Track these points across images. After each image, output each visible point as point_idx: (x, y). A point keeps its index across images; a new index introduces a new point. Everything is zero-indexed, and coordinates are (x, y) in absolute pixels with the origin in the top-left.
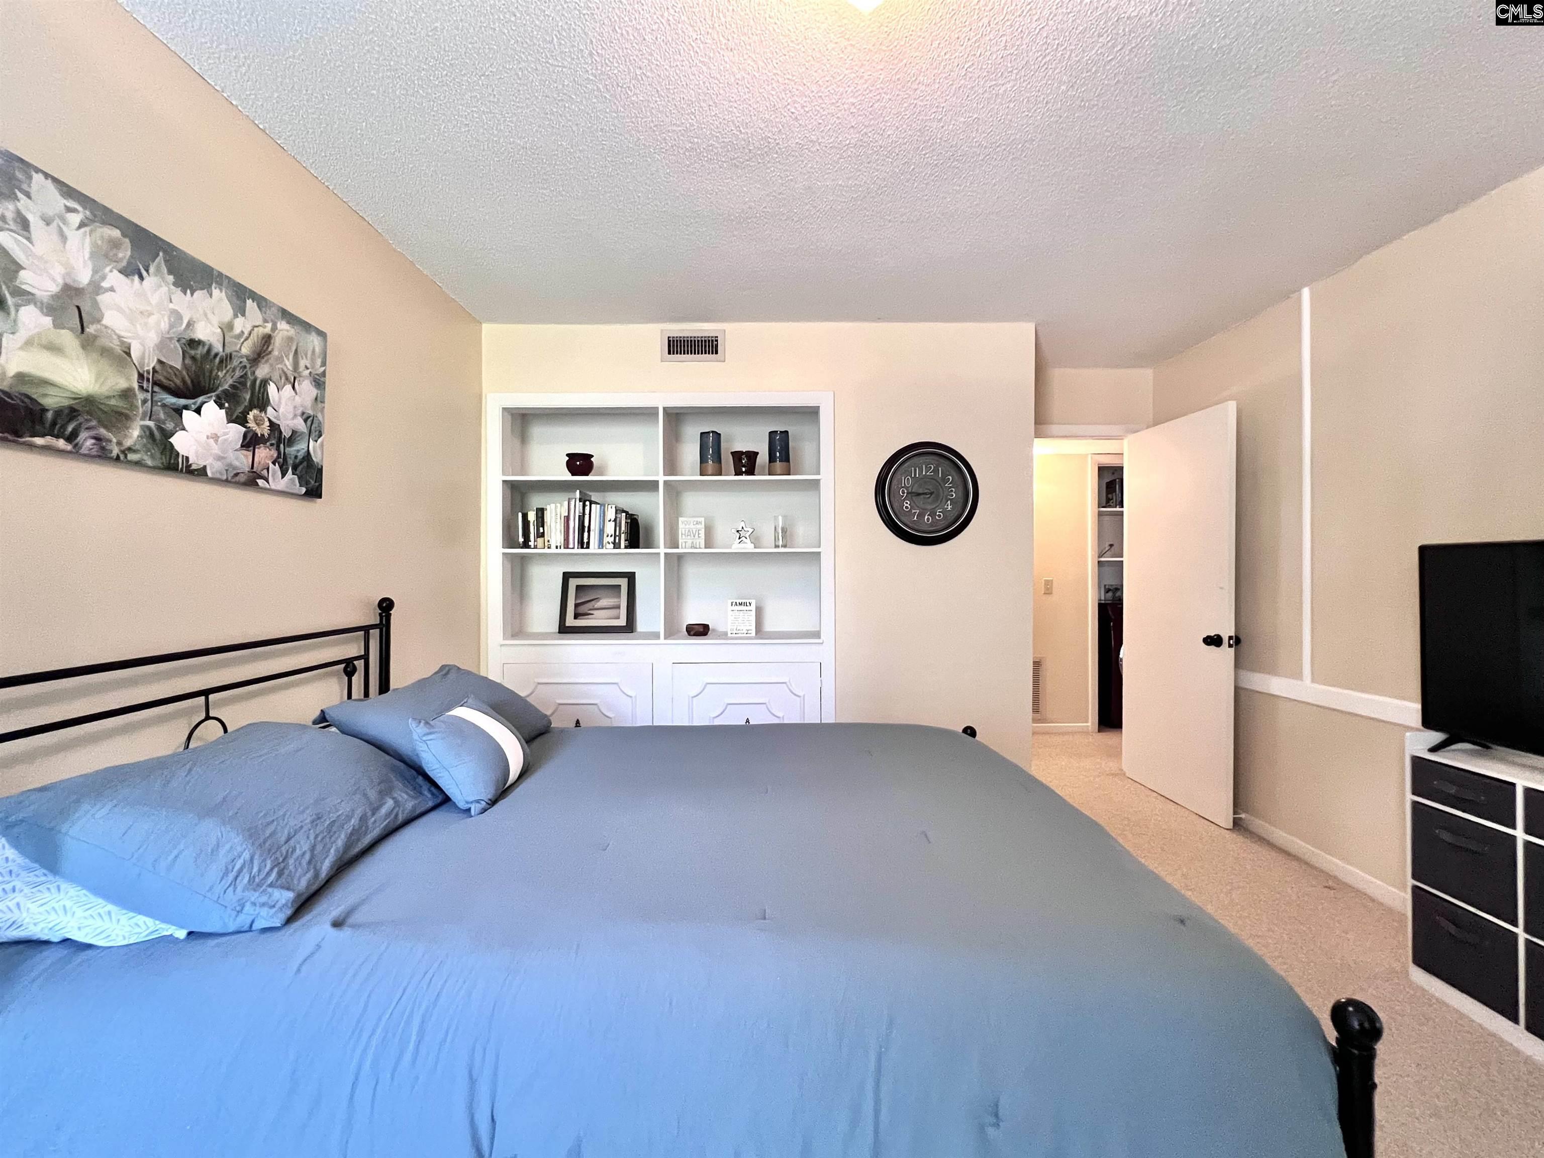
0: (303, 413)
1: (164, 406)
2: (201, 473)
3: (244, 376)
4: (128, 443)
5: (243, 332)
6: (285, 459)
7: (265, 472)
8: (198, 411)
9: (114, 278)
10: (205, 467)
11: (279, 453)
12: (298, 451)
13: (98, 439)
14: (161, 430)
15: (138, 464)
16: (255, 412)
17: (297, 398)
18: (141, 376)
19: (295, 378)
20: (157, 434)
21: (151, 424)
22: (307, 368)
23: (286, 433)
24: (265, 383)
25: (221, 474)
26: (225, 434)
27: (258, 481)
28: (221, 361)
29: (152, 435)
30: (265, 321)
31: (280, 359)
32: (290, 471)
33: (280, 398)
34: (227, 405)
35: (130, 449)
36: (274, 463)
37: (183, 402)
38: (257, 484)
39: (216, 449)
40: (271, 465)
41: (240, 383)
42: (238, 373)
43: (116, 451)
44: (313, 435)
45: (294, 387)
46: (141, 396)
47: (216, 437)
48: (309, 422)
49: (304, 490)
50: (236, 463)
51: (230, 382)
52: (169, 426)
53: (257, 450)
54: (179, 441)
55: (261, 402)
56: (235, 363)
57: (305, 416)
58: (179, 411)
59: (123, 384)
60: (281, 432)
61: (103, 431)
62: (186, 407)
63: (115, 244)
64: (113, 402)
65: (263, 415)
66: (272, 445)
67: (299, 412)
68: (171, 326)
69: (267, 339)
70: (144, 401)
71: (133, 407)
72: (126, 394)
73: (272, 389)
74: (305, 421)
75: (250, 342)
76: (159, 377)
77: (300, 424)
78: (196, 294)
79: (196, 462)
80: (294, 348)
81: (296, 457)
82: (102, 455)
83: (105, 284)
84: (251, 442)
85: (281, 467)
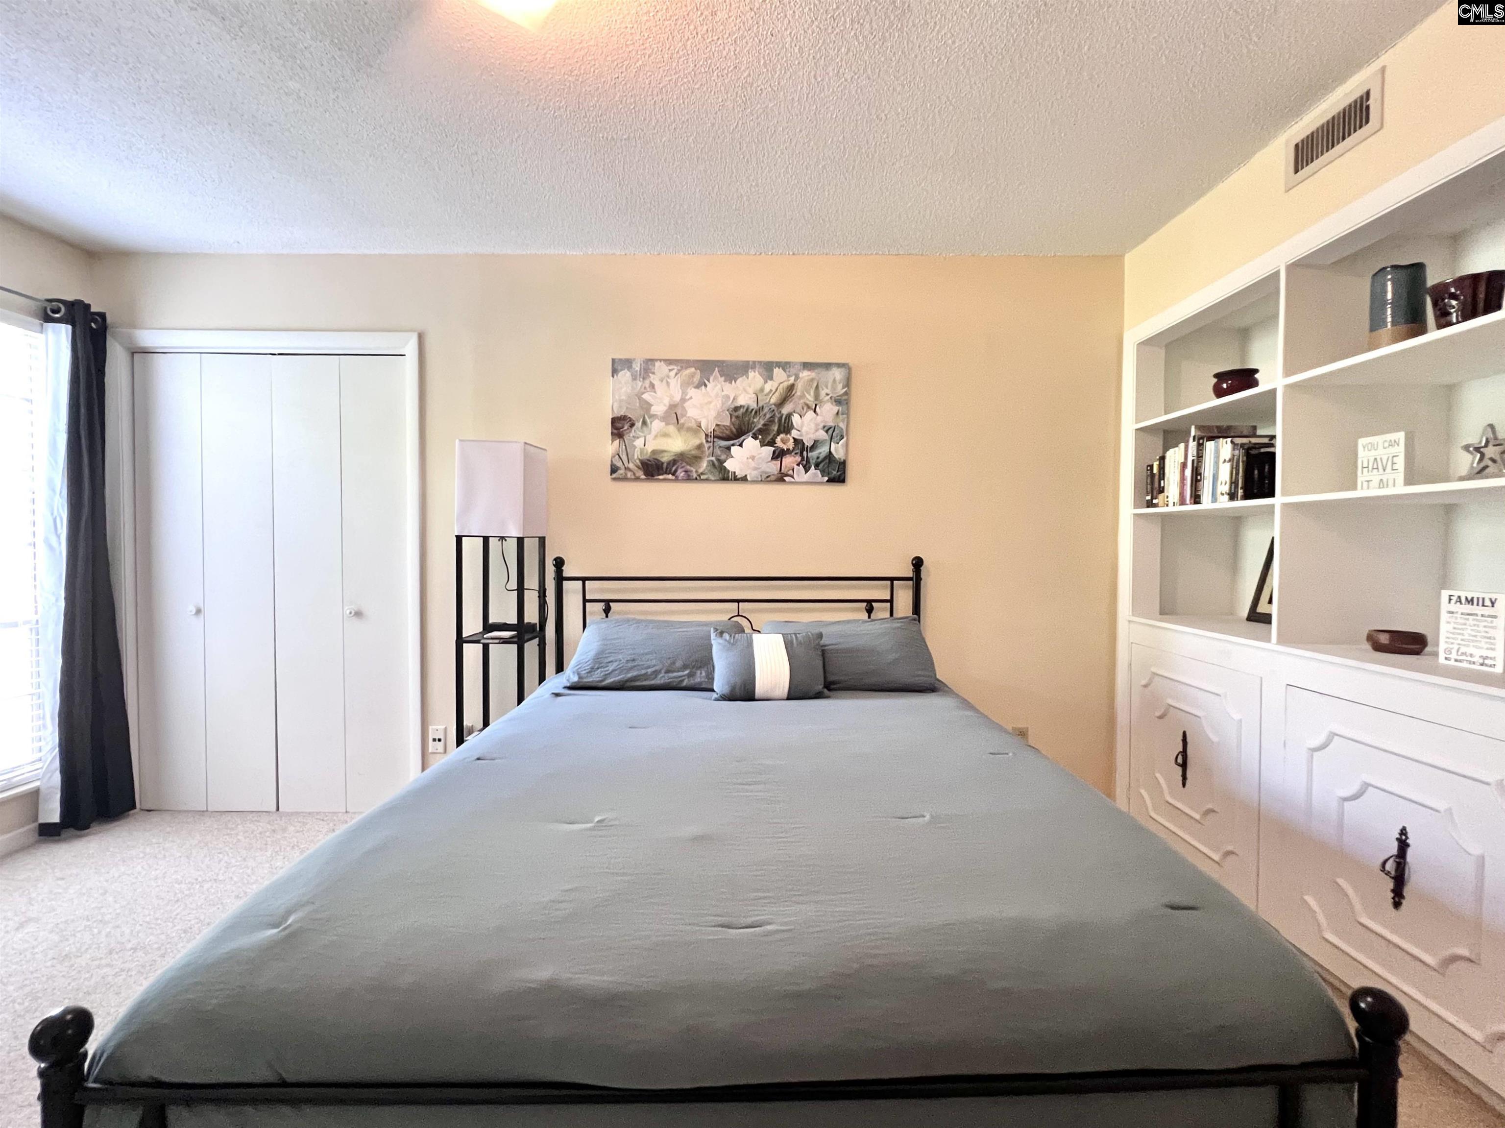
0: (824, 427)
1: (720, 447)
2: (744, 479)
3: (773, 417)
4: (701, 470)
5: (771, 390)
6: (808, 461)
7: (791, 472)
8: (741, 445)
9: (692, 392)
10: (746, 476)
11: (803, 459)
12: (820, 453)
13: (686, 471)
14: (718, 460)
15: (707, 480)
16: (782, 436)
17: (819, 417)
18: (707, 435)
19: (816, 405)
20: (716, 462)
21: (713, 459)
22: (827, 394)
23: (808, 443)
24: (789, 416)
25: (757, 478)
26: (759, 454)
27: (785, 478)
28: (756, 412)
29: (714, 464)
30: (789, 376)
31: (803, 396)
32: (813, 467)
33: (803, 422)
34: (760, 437)
35: (702, 474)
36: (798, 465)
37: (731, 442)
38: (784, 481)
39: (753, 464)
40: (796, 467)
41: (770, 421)
42: (768, 416)
43: (695, 475)
44: (835, 439)
45: (815, 411)
46: (706, 445)
47: (753, 458)
48: (830, 432)
49: (826, 479)
50: (768, 470)
51: (762, 422)
52: (723, 457)
53: (783, 459)
54: (730, 465)
55: (786, 427)
56: (766, 410)
57: (826, 429)
58: (728, 448)
59: (697, 442)
60: (804, 444)
61: (688, 467)
62: (733, 445)
63: (692, 376)
64: (693, 452)
65: (788, 436)
66: (796, 454)
67: (822, 425)
68: (723, 404)
69: (791, 387)
70: (709, 448)
71: (703, 452)
72: (700, 447)
73: (796, 419)
74: (827, 432)
75: (777, 394)
76: (717, 433)
77: (822, 435)
78: (738, 381)
79: (739, 474)
80: (815, 385)
81: (818, 458)
82: (689, 478)
83: (687, 397)
84: (779, 455)
85: (804, 467)
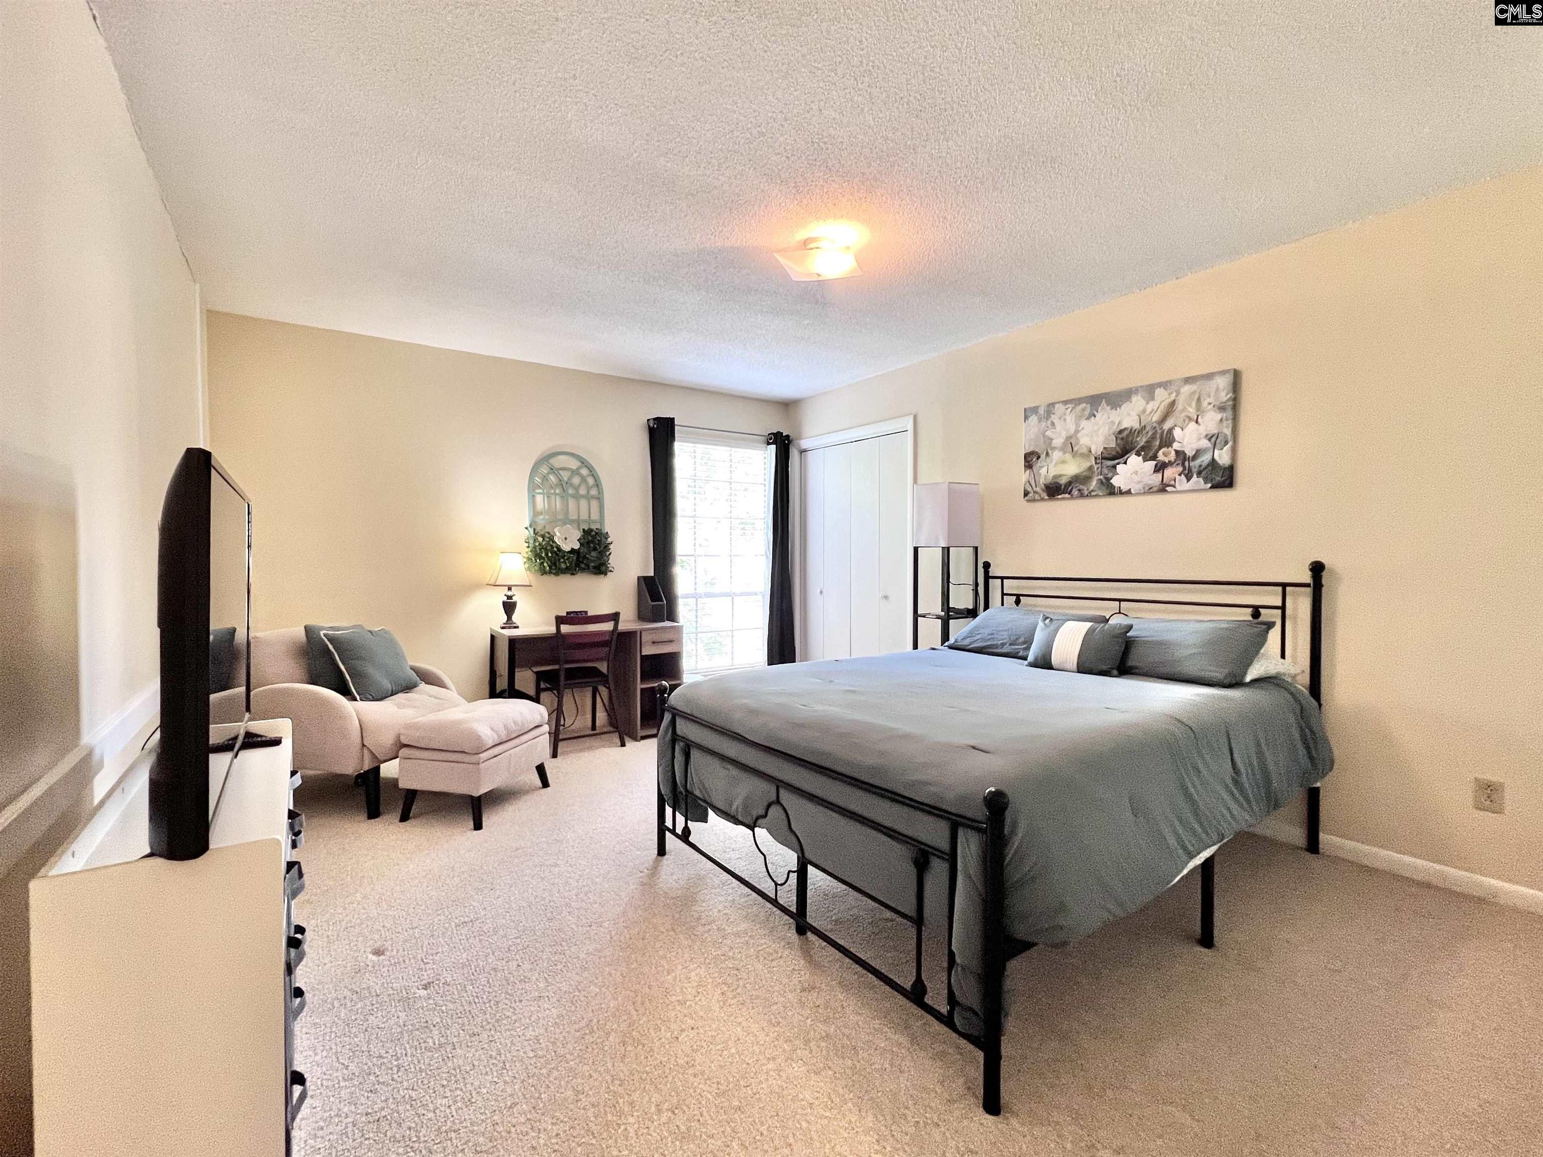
0: (1206, 436)
1: (1108, 467)
2: (1129, 492)
3: (1155, 434)
4: (1092, 488)
5: (1153, 410)
6: (1190, 470)
7: (1173, 483)
8: (1125, 463)
9: (1084, 423)
10: (1130, 489)
11: (1184, 469)
12: (1203, 461)
13: (1079, 490)
14: (1105, 478)
15: (1096, 496)
16: (1163, 450)
17: (1201, 427)
18: (1096, 458)
19: (1198, 416)
20: (1104, 481)
21: (1101, 477)
22: (1210, 404)
23: (1190, 453)
24: (1170, 431)
25: (1140, 490)
26: (1141, 469)
27: (1167, 488)
28: (1138, 432)
29: (1102, 482)
30: (1170, 394)
31: (1184, 409)
32: (1195, 475)
33: (1184, 435)
34: (1143, 453)
35: (1092, 491)
36: (1180, 475)
37: (1117, 461)
38: (1166, 491)
39: (1136, 478)
40: (1178, 478)
41: (1153, 438)
42: (1150, 434)
43: (1086, 493)
44: (1218, 446)
45: (1197, 422)
46: (1096, 467)
47: (1136, 473)
48: (1213, 439)
49: (1209, 485)
50: (1150, 482)
51: (1144, 440)
52: (1110, 475)
53: (1165, 471)
54: (1116, 481)
55: (1167, 440)
56: (1148, 429)
57: (1209, 437)
58: (1114, 467)
59: (1088, 464)
60: (1186, 454)
61: (1081, 487)
62: (1118, 464)
63: (1084, 410)
64: (1084, 474)
65: (1170, 448)
66: (1178, 464)
67: (1204, 434)
68: (1109, 429)
69: (1173, 404)
70: (1098, 468)
71: (1093, 472)
72: (1090, 468)
73: (1177, 433)
74: (1210, 440)
75: (1159, 412)
76: (1106, 455)
77: (1205, 443)
78: (1122, 408)
79: (1124, 488)
80: (1197, 396)
81: (1200, 466)
82: (1082, 495)
83: (1080, 428)
84: (1160, 468)
85: (1186, 476)
